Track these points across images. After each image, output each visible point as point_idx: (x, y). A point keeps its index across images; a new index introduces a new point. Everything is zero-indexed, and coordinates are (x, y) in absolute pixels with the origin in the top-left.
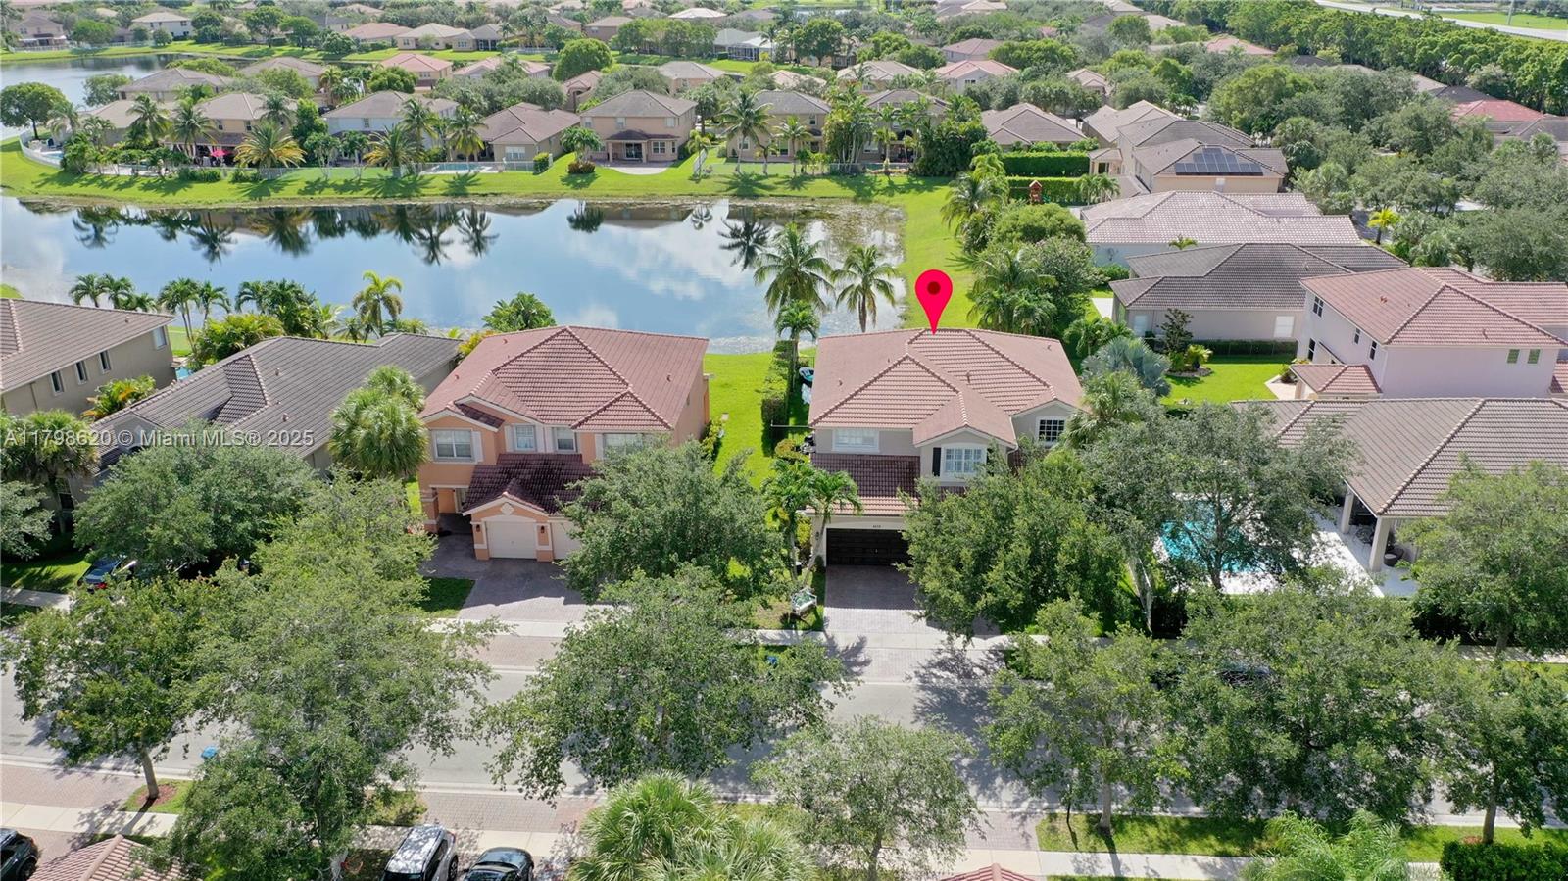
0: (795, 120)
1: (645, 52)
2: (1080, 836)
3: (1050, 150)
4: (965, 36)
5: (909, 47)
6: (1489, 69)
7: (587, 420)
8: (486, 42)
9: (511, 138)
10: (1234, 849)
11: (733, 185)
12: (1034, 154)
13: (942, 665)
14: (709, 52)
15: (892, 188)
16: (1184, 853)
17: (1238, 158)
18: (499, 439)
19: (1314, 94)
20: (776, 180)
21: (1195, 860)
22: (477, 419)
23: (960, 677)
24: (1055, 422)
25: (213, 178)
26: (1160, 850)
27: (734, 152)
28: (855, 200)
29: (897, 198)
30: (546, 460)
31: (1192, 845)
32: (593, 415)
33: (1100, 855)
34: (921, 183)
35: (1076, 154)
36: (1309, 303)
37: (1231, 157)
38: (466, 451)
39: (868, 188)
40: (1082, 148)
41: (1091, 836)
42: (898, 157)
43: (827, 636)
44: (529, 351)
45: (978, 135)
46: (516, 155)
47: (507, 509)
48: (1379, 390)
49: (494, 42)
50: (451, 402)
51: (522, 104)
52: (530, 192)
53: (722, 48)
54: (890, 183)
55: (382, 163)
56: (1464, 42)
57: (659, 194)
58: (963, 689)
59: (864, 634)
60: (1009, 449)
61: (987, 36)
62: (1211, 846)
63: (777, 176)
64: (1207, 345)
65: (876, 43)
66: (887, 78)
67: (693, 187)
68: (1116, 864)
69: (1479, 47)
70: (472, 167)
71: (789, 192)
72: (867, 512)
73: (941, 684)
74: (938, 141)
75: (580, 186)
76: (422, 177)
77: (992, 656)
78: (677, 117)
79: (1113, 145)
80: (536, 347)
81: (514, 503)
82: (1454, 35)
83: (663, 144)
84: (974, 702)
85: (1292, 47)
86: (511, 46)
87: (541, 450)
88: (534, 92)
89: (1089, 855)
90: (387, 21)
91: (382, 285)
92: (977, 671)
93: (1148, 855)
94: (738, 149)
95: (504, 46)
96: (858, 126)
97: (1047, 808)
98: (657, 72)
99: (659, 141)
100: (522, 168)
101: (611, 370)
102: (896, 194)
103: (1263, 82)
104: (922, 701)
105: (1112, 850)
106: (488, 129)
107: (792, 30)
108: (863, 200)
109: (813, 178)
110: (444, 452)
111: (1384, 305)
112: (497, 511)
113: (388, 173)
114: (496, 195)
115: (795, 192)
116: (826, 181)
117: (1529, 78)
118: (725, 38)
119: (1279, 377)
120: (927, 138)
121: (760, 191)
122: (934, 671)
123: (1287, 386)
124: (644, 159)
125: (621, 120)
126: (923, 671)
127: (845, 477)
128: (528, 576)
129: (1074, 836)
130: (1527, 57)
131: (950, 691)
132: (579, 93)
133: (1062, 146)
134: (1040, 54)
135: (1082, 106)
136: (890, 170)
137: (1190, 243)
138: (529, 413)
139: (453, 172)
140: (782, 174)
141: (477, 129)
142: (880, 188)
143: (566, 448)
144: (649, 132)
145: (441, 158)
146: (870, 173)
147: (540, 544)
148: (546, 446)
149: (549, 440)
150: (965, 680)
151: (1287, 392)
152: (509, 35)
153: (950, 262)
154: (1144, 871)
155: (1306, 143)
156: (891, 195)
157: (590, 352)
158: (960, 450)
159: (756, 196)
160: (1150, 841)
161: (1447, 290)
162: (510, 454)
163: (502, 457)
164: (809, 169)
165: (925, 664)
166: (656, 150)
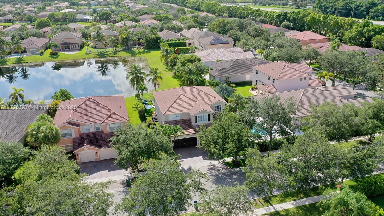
0: (112, 37)
1: (56, 21)
2: (263, 203)
3: (176, 41)
4: (143, 14)
5: (130, 17)
6: (261, 17)
7: (104, 121)
8: (8, 20)
9: (31, 46)
10: (296, 198)
11: (99, 55)
12: (173, 42)
13: (212, 169)
14: (75, 20)
15: (140, 53)
16: (286, 202)
17: (223, 40)
18: (79, 130)
19: (232, 24)
20: (109, 53)
21: (289, 203)
22: (73, 125)
23: (217, 171)
24: (219, 106)
26: (281, 203)
27: (95, 46)
28: (132, 56)
29: (142, 55)
30: (93, 134)
31: (287, 200)
32: (105, 120)
33: (270, 207)
34: (147, 51)
35: (182, 41)
36: (254, 72)
37: (222, 40)
38: (70, 135)
39: (134, 53)
40: (183, 40)
41: (265, 203)
42: (140, 44)
43: (181, 167)
44: (81, 105)
45: (159, 38)
46: (33, 51)
47: (86, 149)
48: (277, 90)
49: (10, 20)
50: (64, 122)
51: (31, 37)
52: (41, 61)
53: (79, 19)
54: (139, 51)
56: (254, 12)
57: (79, 58)
58: (220, 174)
59: (190, 165)
60: (213, 114)
61: (148, 14)
62: (291, 199)
63: (109, 52)
64: (234, 83)
65: (121, 17)
66: (129, 25)
67: (87, 56)
68: (274, 208)
69: (258, 13)
70: (21, 55)
71: (114, 55)
72: (185, 134)
73: (214, 174)
74: (150, 40)
75: (55, 58)
76: (6, 59)
77: (222, 164)
78: (78, 38)
79: (189, 39)
80: (83, 103)
81: (87, 147)
82: (252, 11)
83: (75, 45)
84: (224, 176)
85: (217, 14)
86: (16, 21)
87: (91, 131)
88: (34, 33)
89: (267, 207)
91: (18, 91)
92: (220, 169)
93: (279, 204)
94: (96, 45)
95: (14, 21)
96: (129, 38)
97: (252, 199)
98: (68, 26)
99: (74, 44)
100: (36, 54)
101: (106, 107)
102: (142, 54)
103: (221, 22)
104: (212, 179)
105: (272, 205)
106: (24, 44)
107: (98, 14)
108: (134, 56)
109: (119, 51)
110: (64, 135)
111: (273, 71)
112: (83, 150)
114: (30, 62)
115: (115, 55)
116: (123, 52)
117: (270, 19)
118: (79, 17)
119: (251, 89)
120: (146, 40)
121: (106, 56)
122: (211, 171)
123: (253, 91)
124: (71, 50)
125: (63, 40)
126: (208, 171)
127: (179, 126)
128: (95, 166)
129: (262, 203)
130: (269, 14)
131: (217, 175)
132: (45, 33)
133: (179, 40)
134: (164, 18)
135: (179, 30)
136: (138, 48)
137: (220, 60)
138: (87, 122)
139: (15, 57)
140: (110, 51)
141: (21, 45)
142: (137, 53)
143: (98, 130)
144: (71, 42)
145: (10, 53)
146: (133, 49)
147: (96, 157)
148: (92, 130)
149: (93, 128)
150: (219, 172)
151: (254, 93)
152: (15, 18)
153: (164, 70)
154: (281, 208)
155: (235, 35)
156: (141, 54)
157: (99, 103)
158: (202, 116)
159: (105, 57)
160: (278, 201)
161: (285, 66)
162: (82, 133)
163: (80, 135)
164: (117, 49)
165: (208, 169)
166: (74, 47)
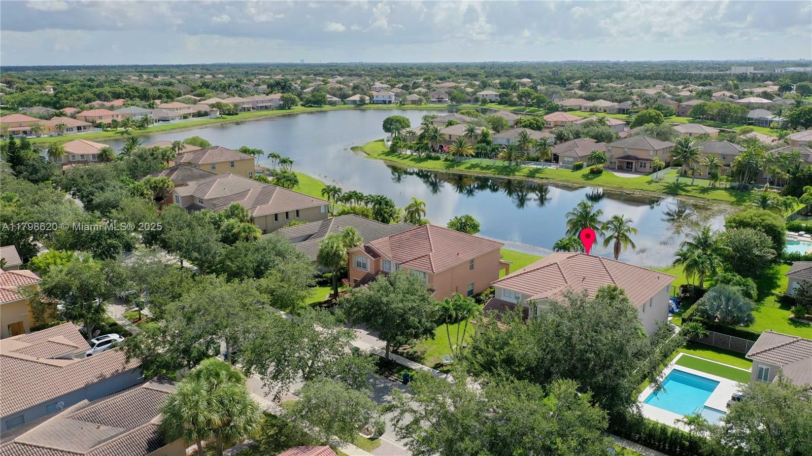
7: (406, 262)
8: (624, 110)
9: (568, 154)
18: (377, 264)
20: (695, 188)
22: (369, 253)
25: (438, 159)
28: (732, 203)
32: (410, 261)
39: (746, 198)
46: (568, 161)
50: (363, 245)
51: (587, 138)
52: (570, 180)
53: (752, 119)
55: (504, 158)
63: (697, 186)
70: (545, 165)
71: (697, 195)
78: (655, 151)
80: (411, 231)
83: (645, 164)
90: (582, 98)
91: (418, 203)
95: (632, 112)
99: (643, 162)
100: (567, 168)
101: (430, 245)
107: (791, 112)
108: (737, 204)
109: (718, 189)
110: (359, 264)
113: (506, 163)
115: (701, 195)
116: (723, 191)
118: (755, 114)
124: (633, 170)
125: (626, 150)
136: (768, 190)
138: (390, 255)
140: (700, 185)
144: (640, 156)
145: (537, 160)
146: (754, 190)
149: (395, 268)
152: (635, 107)
157: (428, 236)
162: (381, 271)
164: (717, 185)
166: (641, 166)
